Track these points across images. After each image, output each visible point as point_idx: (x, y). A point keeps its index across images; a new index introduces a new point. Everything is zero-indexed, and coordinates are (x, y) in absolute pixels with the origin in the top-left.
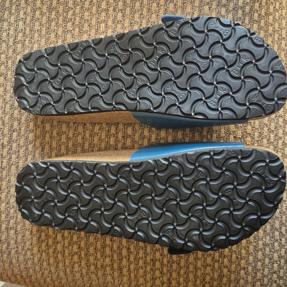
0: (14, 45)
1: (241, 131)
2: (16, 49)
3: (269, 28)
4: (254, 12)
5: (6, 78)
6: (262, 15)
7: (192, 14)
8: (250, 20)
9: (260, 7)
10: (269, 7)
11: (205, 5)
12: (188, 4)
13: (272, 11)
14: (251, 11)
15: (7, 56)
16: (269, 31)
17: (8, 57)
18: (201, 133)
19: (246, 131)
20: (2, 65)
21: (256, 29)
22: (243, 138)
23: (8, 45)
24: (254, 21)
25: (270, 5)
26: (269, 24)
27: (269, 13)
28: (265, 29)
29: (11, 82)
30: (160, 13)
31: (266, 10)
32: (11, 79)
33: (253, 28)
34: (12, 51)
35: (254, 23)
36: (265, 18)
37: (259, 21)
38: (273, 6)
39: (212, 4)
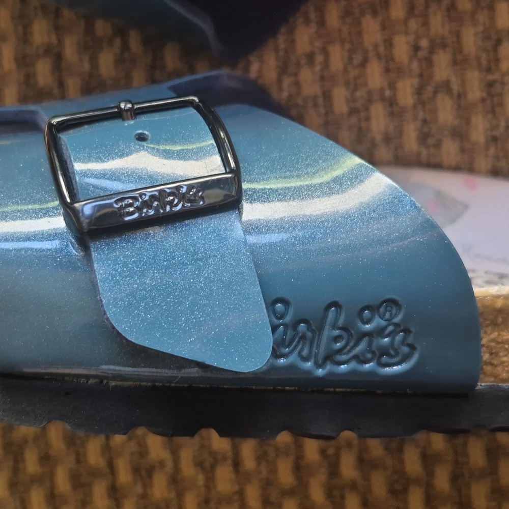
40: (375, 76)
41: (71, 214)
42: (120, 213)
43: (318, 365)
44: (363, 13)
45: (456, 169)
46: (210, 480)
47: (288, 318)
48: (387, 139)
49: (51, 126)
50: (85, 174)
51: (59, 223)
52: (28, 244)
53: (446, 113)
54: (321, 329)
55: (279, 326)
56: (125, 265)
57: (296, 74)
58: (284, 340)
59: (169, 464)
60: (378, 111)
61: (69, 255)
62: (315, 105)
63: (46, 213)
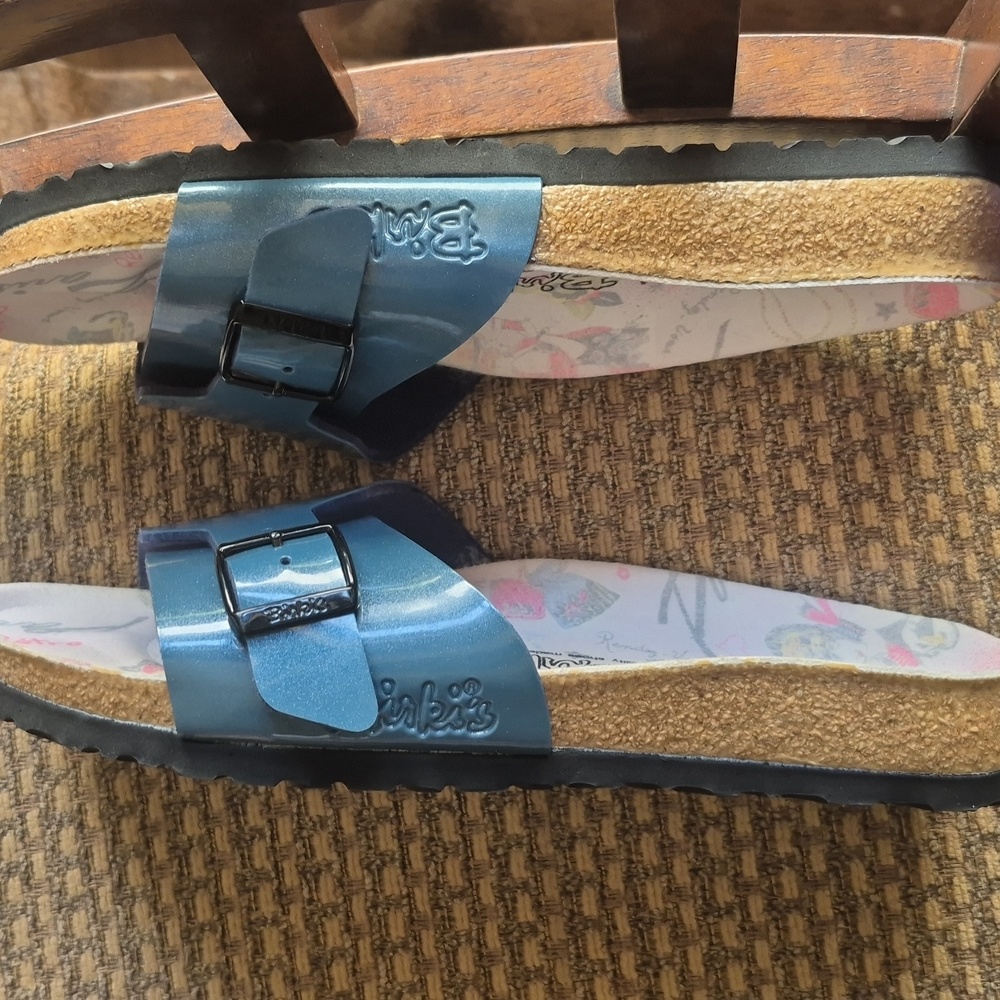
0: (34, 750)
1: (970, 921)
2: (45, 762)
3: (988, 494)
4: (917, 448)
5: (29, 878)
6: (949, 449)
7: (681, 510)
8: (909, 482)
9: (933, 421)
10: (968, 409)
11: (724, 468)
12: (661, 477)
13: (982, 422)
14: (904, 446)
15: (17, 794)
16: (989, 503)
17: (22, 798)
18: (818, 958)
19: (988, 915)
20: (4, 834)
21: (938, 512)
22: (983, 949)
23: (12, 753)
24: (923, 482)
25: (968, 400)
26: (983, 477)
27: (974, 435)
28: (973, 502)
29: (52, 893)
30: (562, 528)
31: (959, 428)
32: (49, 879)
33: (926, 511)
34: (34, 775)
35: (925, 490)
36: (963, 457)
37: (943, 478)
38: (983, 402)
39: (750, 455)
40: (530, 470)
41: (234, 620)
42: (269, 618)
43: (421, 731)
44: (519, 409)
45: (612, 560)
46: (378, 882)
47: (395, 694)
48: (544, 531)
49: (219, 553)
50: (244, 589)
51: (224, 625)
52: (203, 642)
53: (600, 503)
54: (421, 702)
55: (387, 700)
56: (272, 656)
57: (454, 469)
58: (392, 711)
59: (336, 866)
60: (534, 502)
61: (232, 649)
62: (473, 498)
63: (216, 618)
